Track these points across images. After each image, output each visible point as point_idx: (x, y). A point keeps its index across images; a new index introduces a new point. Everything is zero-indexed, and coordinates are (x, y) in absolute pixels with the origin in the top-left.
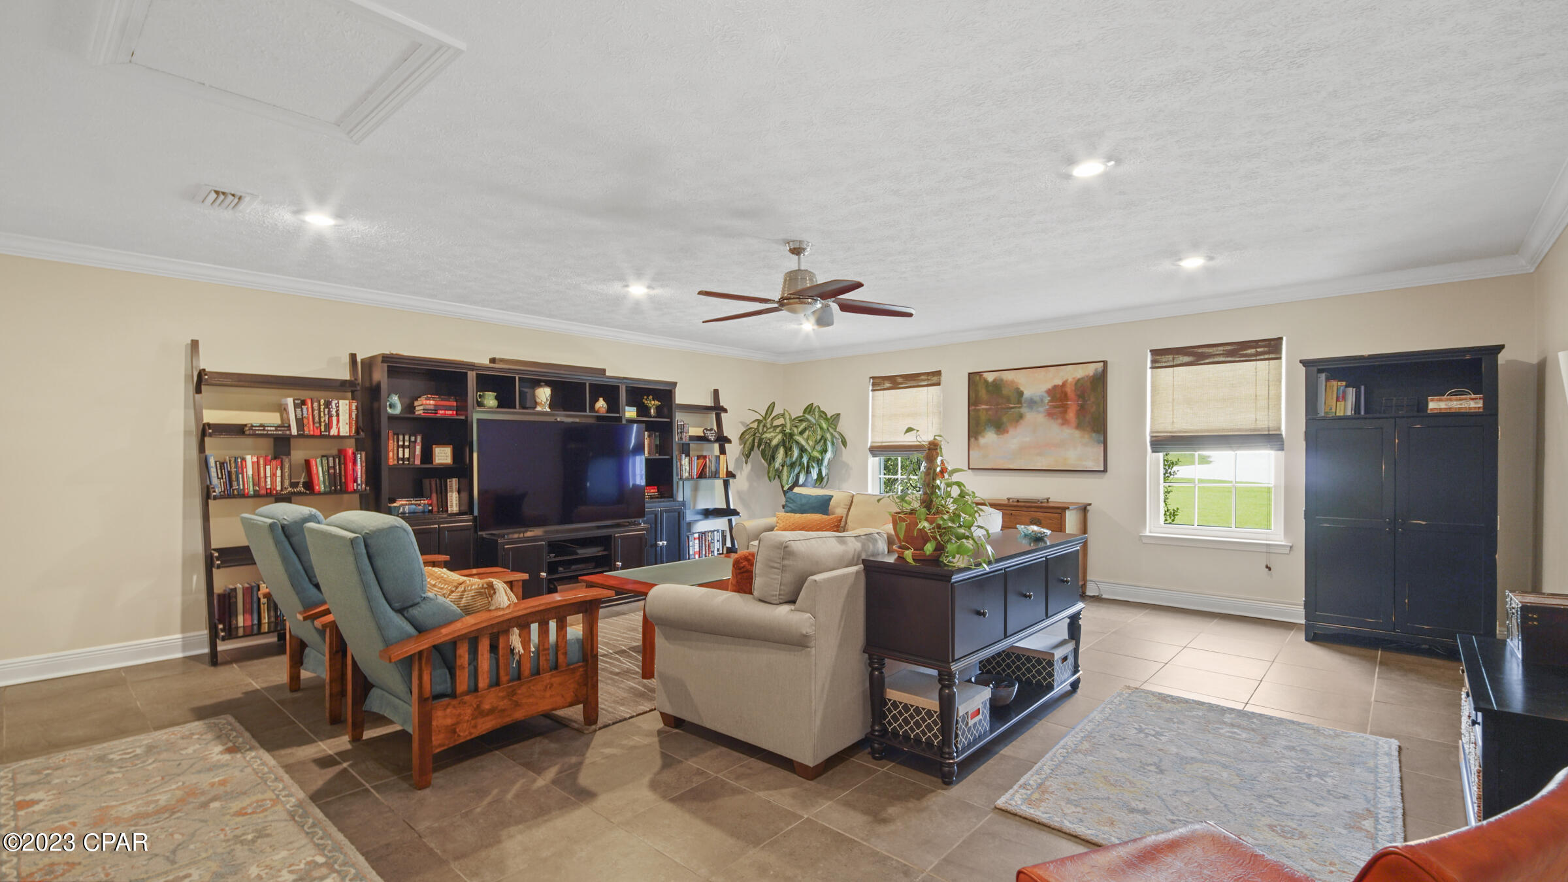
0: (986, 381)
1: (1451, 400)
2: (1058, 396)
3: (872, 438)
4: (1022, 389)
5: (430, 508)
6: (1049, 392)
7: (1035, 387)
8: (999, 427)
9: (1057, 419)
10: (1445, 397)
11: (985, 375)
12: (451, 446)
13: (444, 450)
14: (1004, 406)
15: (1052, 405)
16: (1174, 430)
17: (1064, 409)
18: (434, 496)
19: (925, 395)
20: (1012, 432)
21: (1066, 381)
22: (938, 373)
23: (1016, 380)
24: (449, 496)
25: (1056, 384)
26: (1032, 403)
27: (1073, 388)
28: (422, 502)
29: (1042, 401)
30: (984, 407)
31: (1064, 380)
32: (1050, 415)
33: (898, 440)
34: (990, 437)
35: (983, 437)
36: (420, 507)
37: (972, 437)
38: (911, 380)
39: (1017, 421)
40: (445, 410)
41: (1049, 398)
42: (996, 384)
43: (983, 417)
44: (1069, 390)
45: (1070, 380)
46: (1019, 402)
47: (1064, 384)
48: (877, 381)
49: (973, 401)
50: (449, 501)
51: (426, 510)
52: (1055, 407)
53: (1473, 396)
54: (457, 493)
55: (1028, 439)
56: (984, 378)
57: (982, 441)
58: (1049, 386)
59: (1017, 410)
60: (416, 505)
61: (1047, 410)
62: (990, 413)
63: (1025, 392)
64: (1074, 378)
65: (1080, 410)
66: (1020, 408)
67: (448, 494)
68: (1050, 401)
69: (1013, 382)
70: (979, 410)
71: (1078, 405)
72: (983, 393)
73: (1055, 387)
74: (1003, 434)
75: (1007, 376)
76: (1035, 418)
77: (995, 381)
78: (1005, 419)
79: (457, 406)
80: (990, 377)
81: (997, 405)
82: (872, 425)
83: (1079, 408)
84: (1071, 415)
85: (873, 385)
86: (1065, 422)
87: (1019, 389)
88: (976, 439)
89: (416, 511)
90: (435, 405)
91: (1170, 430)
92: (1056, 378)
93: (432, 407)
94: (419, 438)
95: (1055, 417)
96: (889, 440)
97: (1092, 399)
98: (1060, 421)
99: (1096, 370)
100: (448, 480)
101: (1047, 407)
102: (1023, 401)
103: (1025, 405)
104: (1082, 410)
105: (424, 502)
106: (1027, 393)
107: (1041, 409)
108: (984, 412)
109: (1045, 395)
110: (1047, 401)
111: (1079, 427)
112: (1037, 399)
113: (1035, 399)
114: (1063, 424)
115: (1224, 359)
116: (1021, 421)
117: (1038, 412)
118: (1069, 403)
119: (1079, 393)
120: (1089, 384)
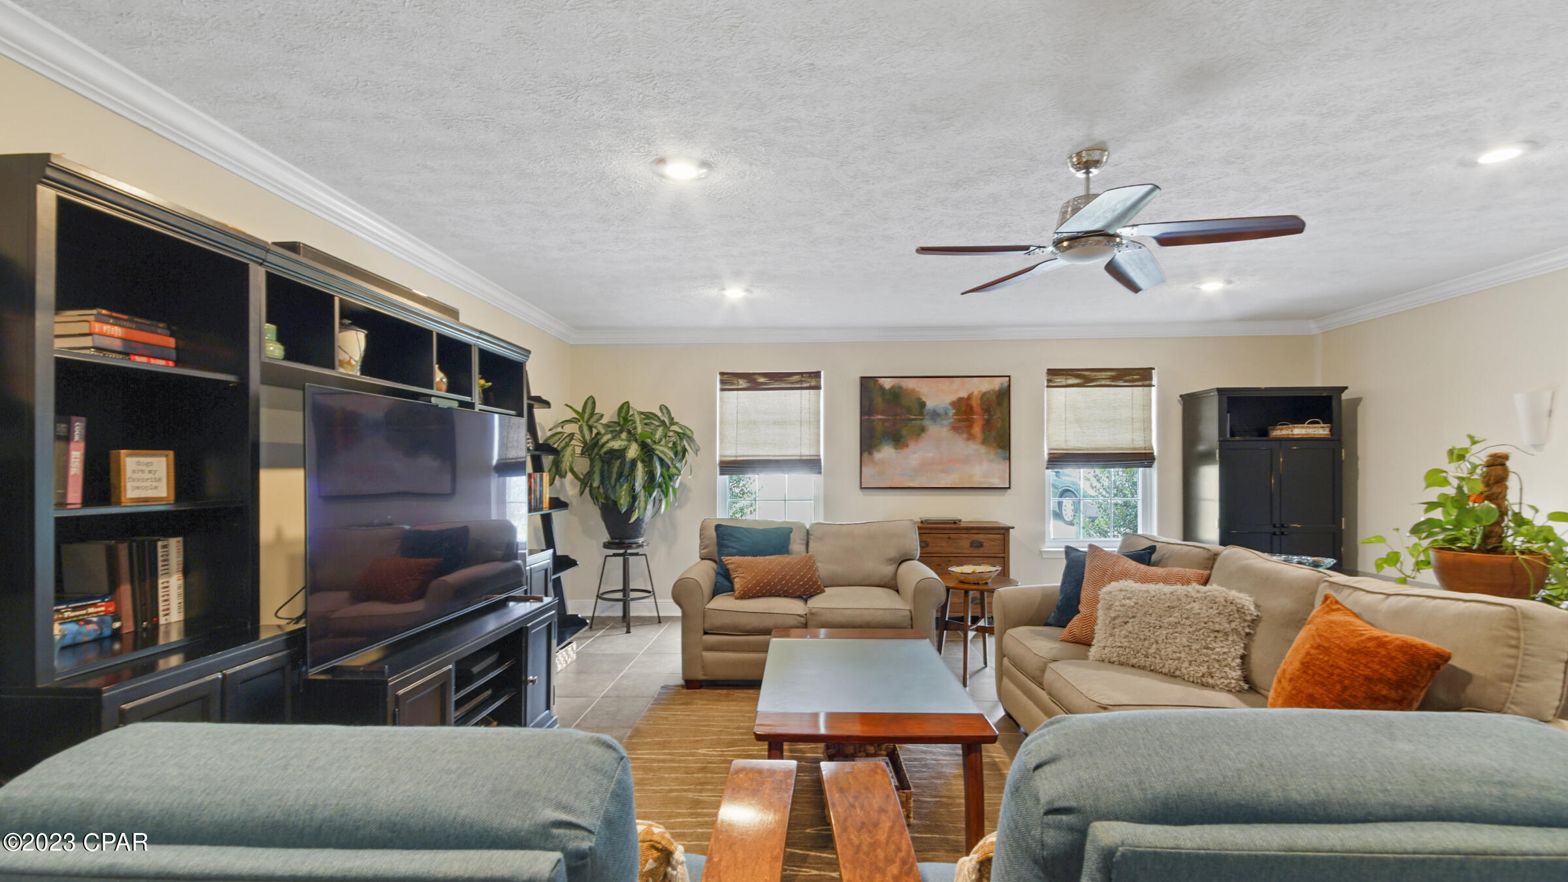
0: (882, 388)
1: (1309, 428)
2: (963, 409)
3: (720, 452)
4: (924, 399)
5: (117, 625)
6: (954, 404)
7: (938, 398)
8: (898, 441)
9: (962, 433)
10: (1305, 425)
11: (881, 381)
12: (171, 453)
13: (147, 464)
14: (903, 417)
15: (956, 419)
16: (1068, 447)
17: (970, 424)
18: (125, 590)
19: (795, 400)
20: (912, 446)
21: (972, 393)
22: (817, 375)
23: (917, 389)
24: (160, 586)
25: (961, 396)
26: (935, 415)
27: (979, 402)
28: (91, 610)
29: (946, 413)
30: (879, 417)
31: (970, 392)
32: (955, 429)
33: (761, 453)
34: (886, 453)
35: (879, 451)
36: (91, 627)
37: (865, 451)
38: (778, 380)
39: (919, 435)
40: (149, 357)
41: (954, 411)
42: (894, 392)
43: (879, 427)
44: (975, 403)
45: (976, 393)
46: (921, 413)
47: (969, 397)
48: (725, 377)
49: (866, 410)
50: (161, 599)
51: (107, 632)
52: (960, 420)
53: (1322, 425)
54: (180, 575)
55: (930, 455)
56: (879, 384)
57: (878, 456)
58: (954, 398)
59: (919, 422)
60: (77, 621)
61: (951, 423)
62: (887, 424)
63: (928, 403)
64: (980, 391)
65: (985, 425)
66: (921, 420)
67: (160, 581)
68: (955, 414)
69: (913, 391)
70: (874, 420)
71: (984, 420)
72: (879, 401)
73: (961, 399)
74: (902, 449)
75: (909, 384)
76: (938, 432)
77: (892, 388)
78: (904, 432)
79: (177, 348)
80: (887, 384)
81: (896, 416)
82: (720, 434)
83: (984, 423)
84: (977, 430)
85: (722, 382)
86: (971, 437)
87: (921, 399)
88: (870, 453)
89: (81, 639)
90: (124, 340)
91: (1065, 448)
92: (961, 390)
93: (117, 345)
94: (79, 428)
95: (960, 431)
96: (746, 454)
97: (998, 414)
98: (965, 436)
99: (1002, 384)
100: (160, 544)
101: (952, 420)
102: (925, 413)
103: (927, 417)
104: (988, 425)
105: (97, 609)
106: (930, 404)
107: (945, 422)
108: (880, 423)
109: (950, 407)
110: (951, 414)
111: (984, 442)
112: (941, 411)
113: (939, 411)
114: (968, 439)
115: (1108, 383)
116: (923, 435)
117: (942, 425)
118: (975, 417)
119: (984, 407)
120: (994, 398)
